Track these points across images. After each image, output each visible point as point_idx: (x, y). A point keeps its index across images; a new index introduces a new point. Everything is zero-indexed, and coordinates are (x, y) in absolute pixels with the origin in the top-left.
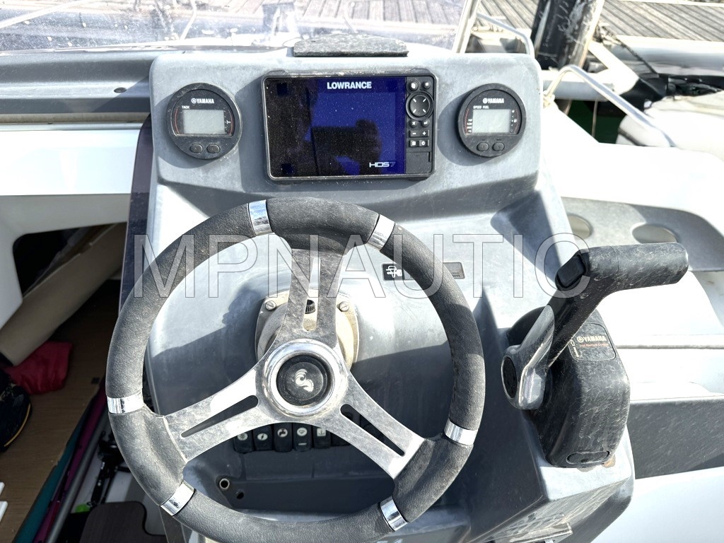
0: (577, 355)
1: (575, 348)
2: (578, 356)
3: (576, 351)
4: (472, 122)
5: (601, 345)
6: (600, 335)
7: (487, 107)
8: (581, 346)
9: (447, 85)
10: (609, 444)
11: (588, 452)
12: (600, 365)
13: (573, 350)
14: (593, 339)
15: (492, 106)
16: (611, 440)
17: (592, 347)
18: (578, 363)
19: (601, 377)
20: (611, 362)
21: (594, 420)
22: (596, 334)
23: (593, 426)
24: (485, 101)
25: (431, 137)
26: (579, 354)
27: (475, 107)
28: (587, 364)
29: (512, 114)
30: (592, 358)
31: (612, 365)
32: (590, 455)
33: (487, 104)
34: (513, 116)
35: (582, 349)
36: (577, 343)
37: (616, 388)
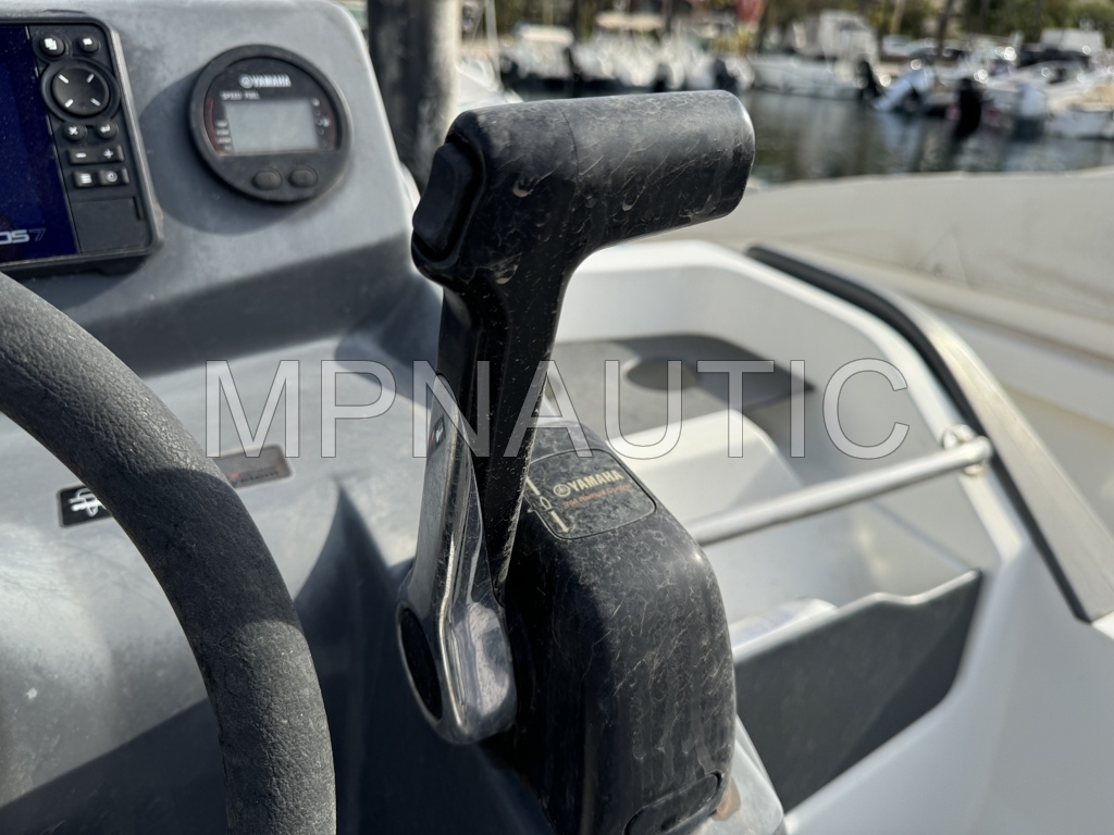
0: (563, 527)
1: (553, 513)
2: (565, 529)
3: (557, 519)
4: (226, 128)
5: (615, 490)
6: (606, 470)
7: (253, 95)
8: (566, 504)
9: (146, 52)
10: (711, 752)
11: (670, 796)
12: (626, 534)
13: (551, 519)
14: (591, 481)
15: (267, 94)
16: (713, 739)
17: (594, 499)
18: (571, 546)
19: (638, 565)
20: (650, 522)
21: (658, 695)
22: (596, 469)
23: (661, 711)
24: (246, 81)
25: (128, 162)
26: (568, 523)
27: (226, 96)
28: (595, 542)
29: (315, 109)
30: (602, 524)
31: (654, 526)
32: (677, 800)
33: (253, 89)
34: (318, 113)
35: (572, 511)
36: (555, 501)
37: (682, 581)
